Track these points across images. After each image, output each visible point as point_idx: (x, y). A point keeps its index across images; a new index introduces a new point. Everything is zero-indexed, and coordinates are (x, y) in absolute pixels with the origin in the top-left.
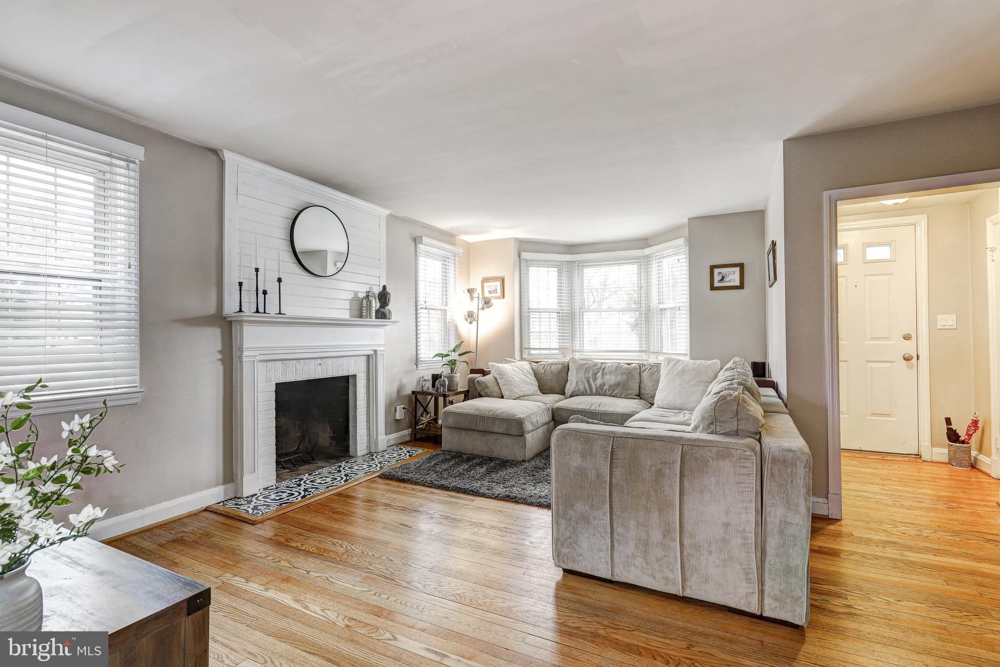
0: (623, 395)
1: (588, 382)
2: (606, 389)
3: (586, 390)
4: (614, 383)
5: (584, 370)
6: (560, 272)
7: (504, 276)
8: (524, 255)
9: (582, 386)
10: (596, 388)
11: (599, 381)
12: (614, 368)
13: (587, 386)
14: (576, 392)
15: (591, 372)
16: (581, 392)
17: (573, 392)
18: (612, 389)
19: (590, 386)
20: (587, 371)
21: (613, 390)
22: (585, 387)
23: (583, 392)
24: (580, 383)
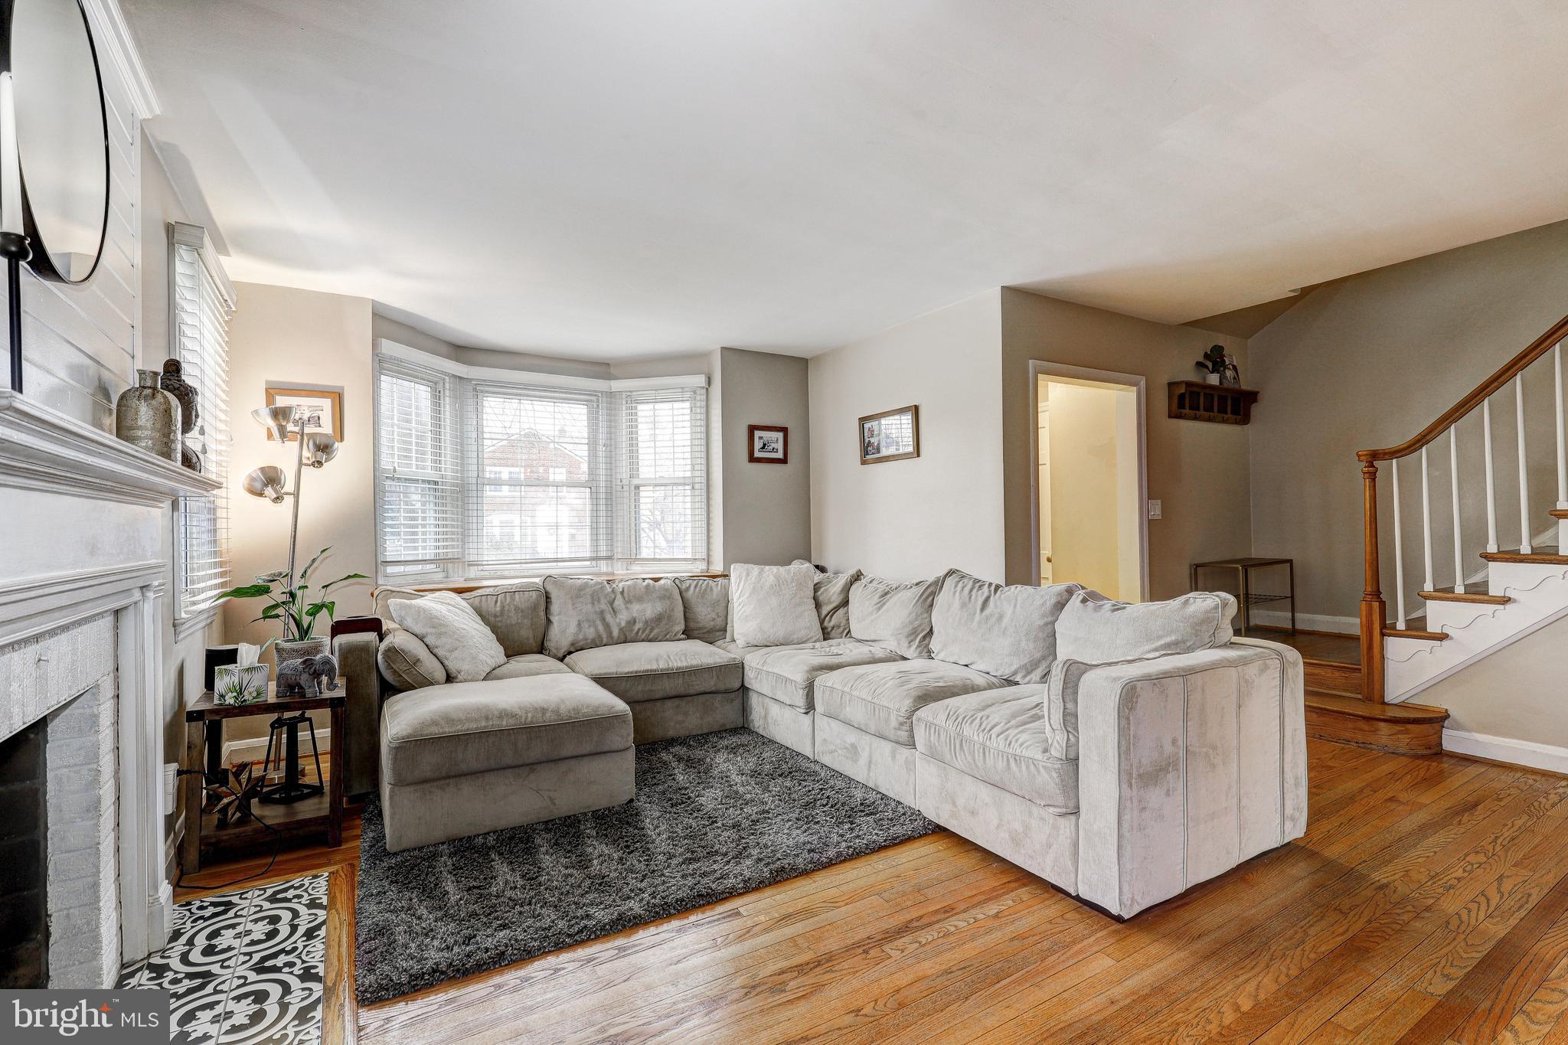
0: (668, 637)
1: (603, 620)
2: (639, 629)
3: (600, 637)
4: (654, 616)
5: (589, 597)
6: (437, 397)
7: (342, 388)
8: (388, 347)
9: (592, 630)
10: (621, 630)
11: (623, 617)
12: (643, 590)
13: (601, 628)
14: (579, 642)
15: (603, 601)
16: (589, 641)
17: (572, 644)
18: (649, 628)
19: (607, 626)
20: (595, 598)
21: (652, 630)
22: (597, 631)
23: (593, 640)
24: (585, 625)
